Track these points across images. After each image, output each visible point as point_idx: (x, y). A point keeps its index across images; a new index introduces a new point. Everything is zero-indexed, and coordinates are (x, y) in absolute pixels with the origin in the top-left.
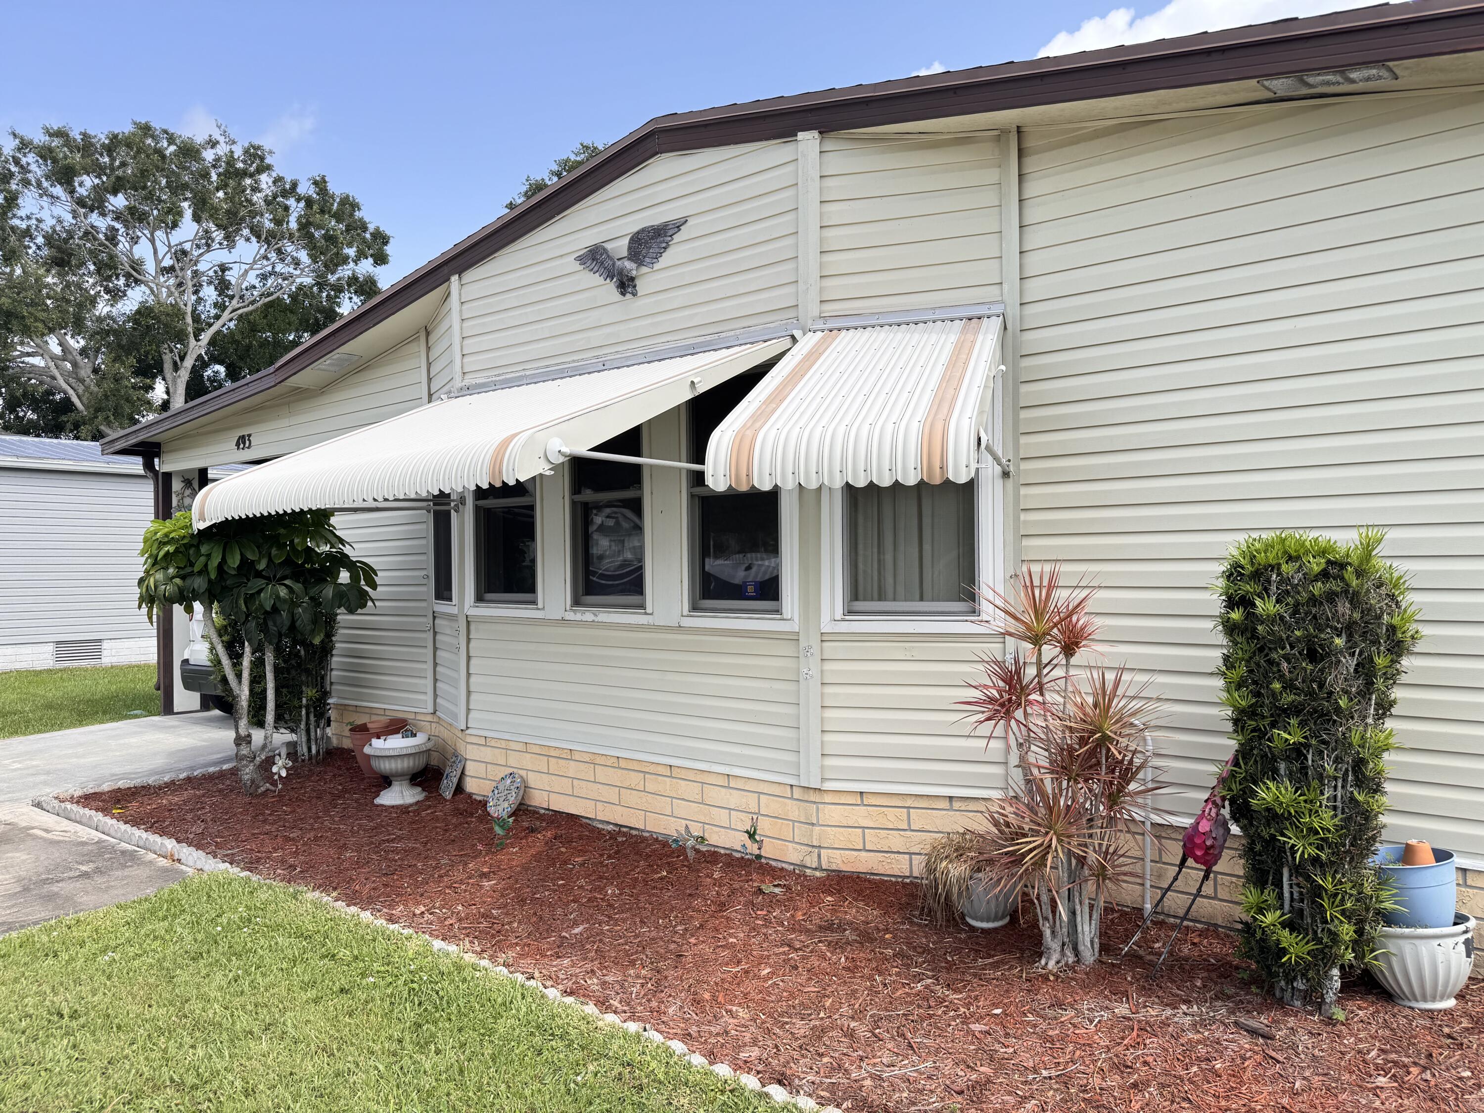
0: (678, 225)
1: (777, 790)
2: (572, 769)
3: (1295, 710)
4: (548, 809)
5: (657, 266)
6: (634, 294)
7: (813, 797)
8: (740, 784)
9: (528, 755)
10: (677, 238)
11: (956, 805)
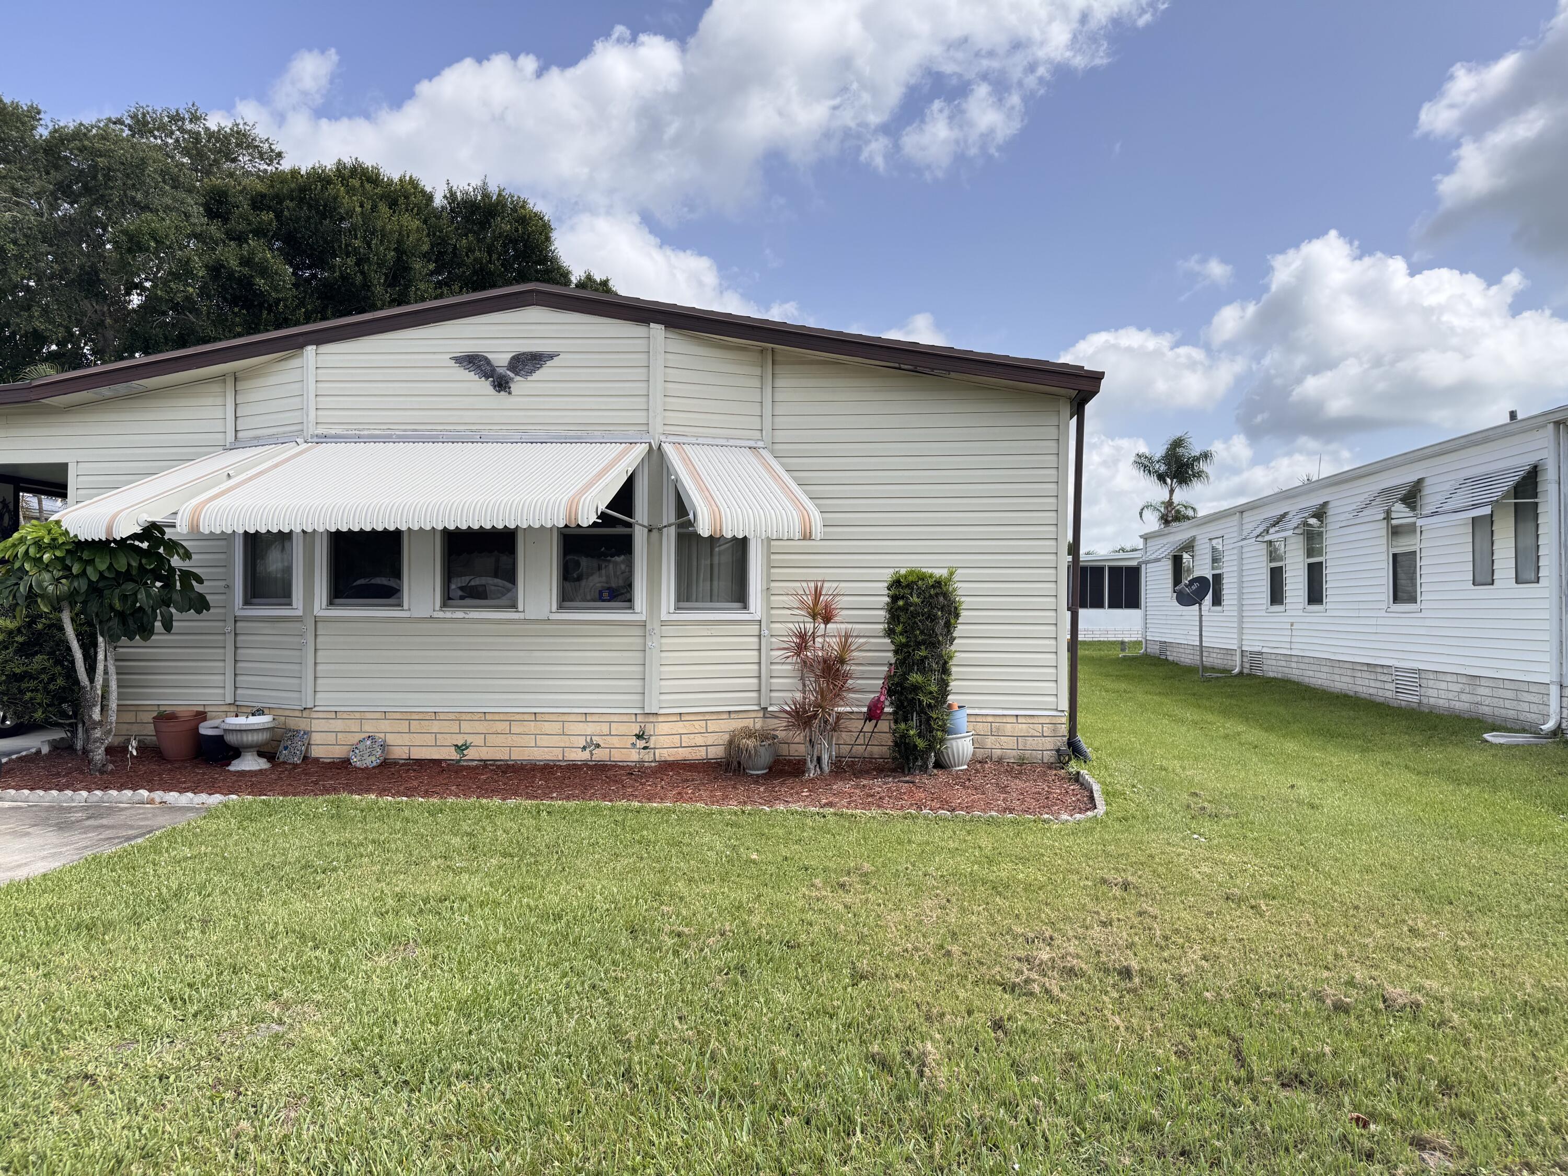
0: (551, 357)
1: (625, 718)
2: (436, 727)
3: (923, 642)
4: (409, 759)
5: (529, 378)
6: (510, 393)
7: (652, 719)
8: (595, 718)
9: (386, 722)
10: (549, 363)
11: (732, 716)
